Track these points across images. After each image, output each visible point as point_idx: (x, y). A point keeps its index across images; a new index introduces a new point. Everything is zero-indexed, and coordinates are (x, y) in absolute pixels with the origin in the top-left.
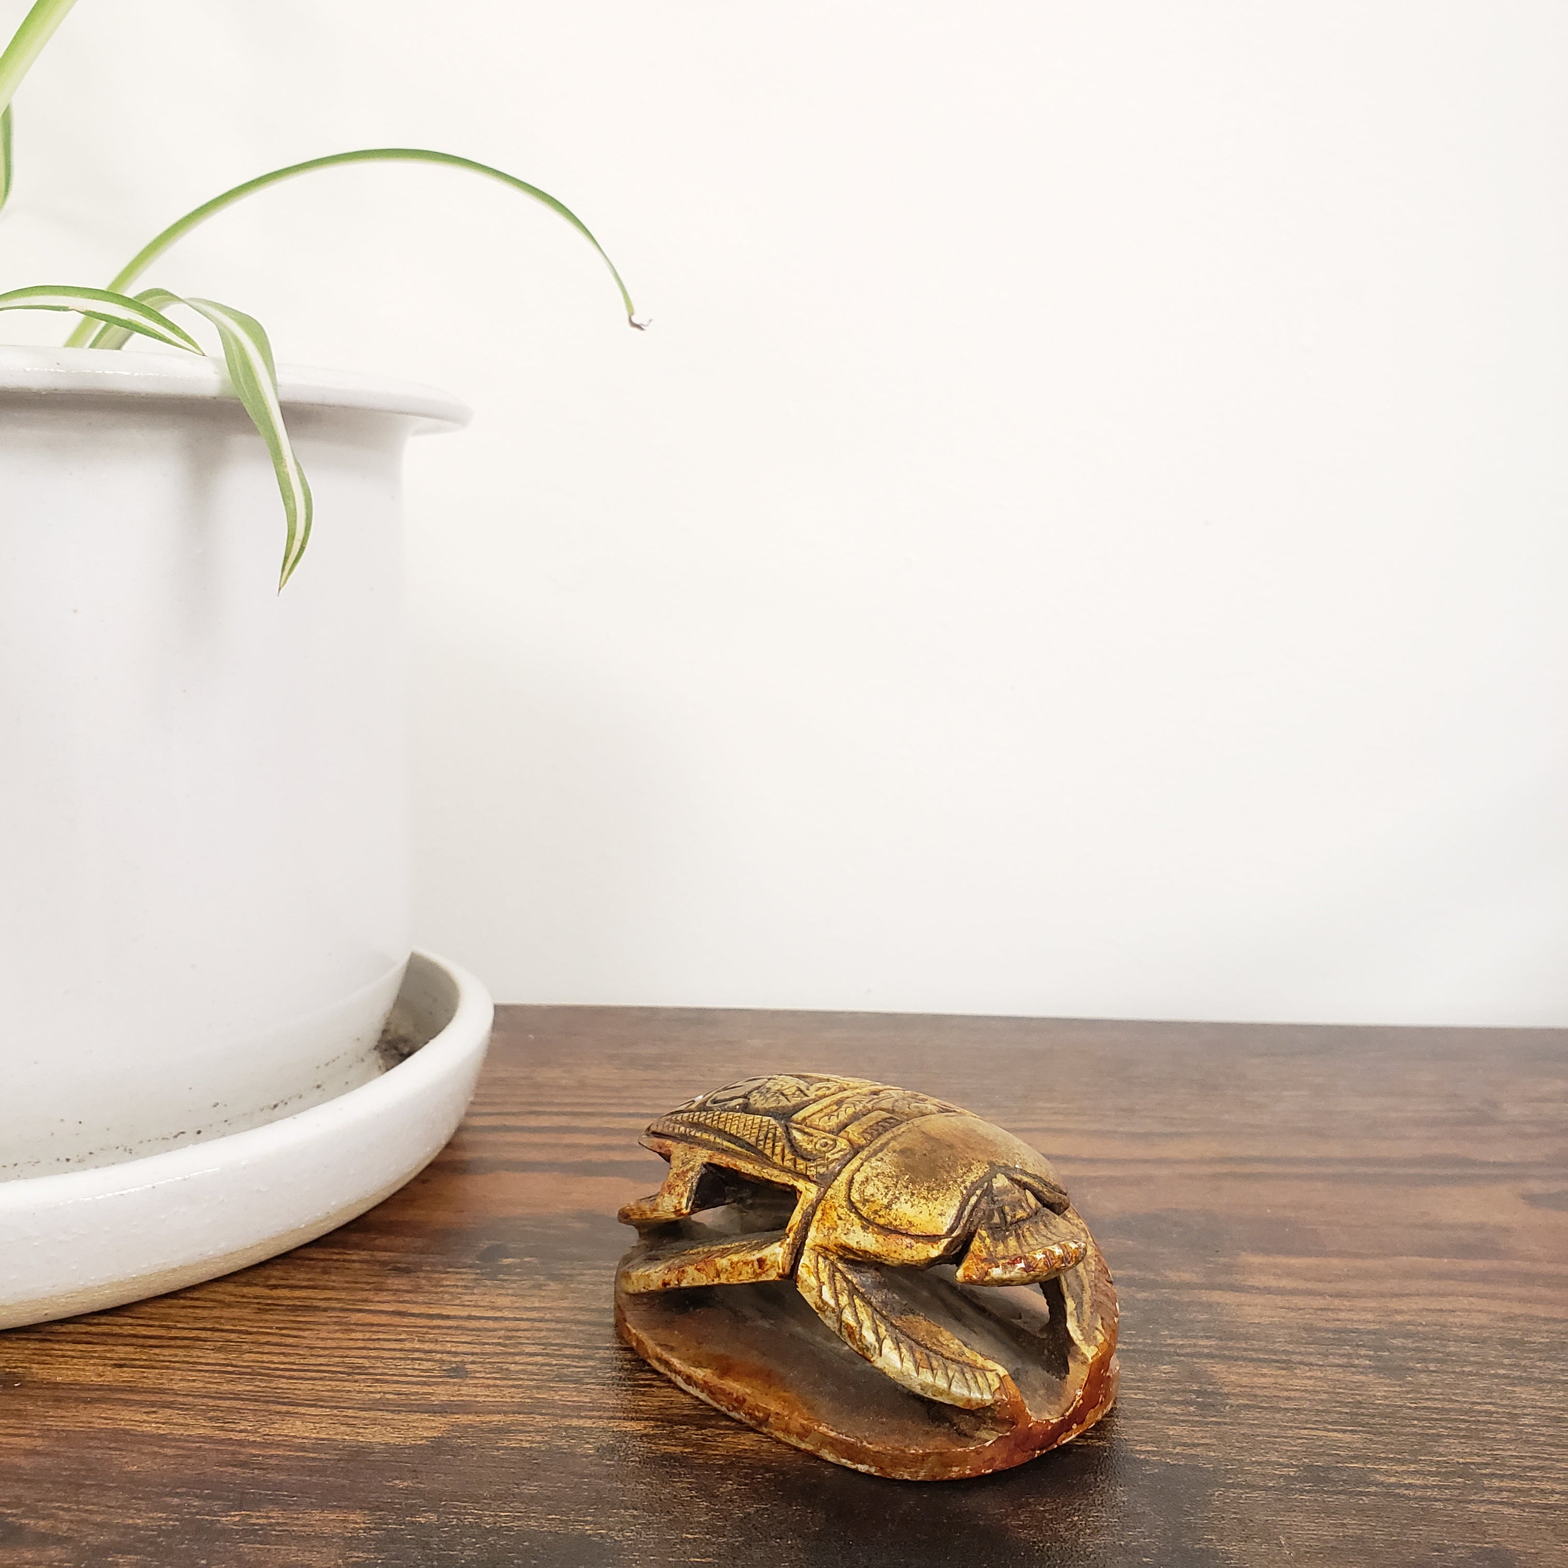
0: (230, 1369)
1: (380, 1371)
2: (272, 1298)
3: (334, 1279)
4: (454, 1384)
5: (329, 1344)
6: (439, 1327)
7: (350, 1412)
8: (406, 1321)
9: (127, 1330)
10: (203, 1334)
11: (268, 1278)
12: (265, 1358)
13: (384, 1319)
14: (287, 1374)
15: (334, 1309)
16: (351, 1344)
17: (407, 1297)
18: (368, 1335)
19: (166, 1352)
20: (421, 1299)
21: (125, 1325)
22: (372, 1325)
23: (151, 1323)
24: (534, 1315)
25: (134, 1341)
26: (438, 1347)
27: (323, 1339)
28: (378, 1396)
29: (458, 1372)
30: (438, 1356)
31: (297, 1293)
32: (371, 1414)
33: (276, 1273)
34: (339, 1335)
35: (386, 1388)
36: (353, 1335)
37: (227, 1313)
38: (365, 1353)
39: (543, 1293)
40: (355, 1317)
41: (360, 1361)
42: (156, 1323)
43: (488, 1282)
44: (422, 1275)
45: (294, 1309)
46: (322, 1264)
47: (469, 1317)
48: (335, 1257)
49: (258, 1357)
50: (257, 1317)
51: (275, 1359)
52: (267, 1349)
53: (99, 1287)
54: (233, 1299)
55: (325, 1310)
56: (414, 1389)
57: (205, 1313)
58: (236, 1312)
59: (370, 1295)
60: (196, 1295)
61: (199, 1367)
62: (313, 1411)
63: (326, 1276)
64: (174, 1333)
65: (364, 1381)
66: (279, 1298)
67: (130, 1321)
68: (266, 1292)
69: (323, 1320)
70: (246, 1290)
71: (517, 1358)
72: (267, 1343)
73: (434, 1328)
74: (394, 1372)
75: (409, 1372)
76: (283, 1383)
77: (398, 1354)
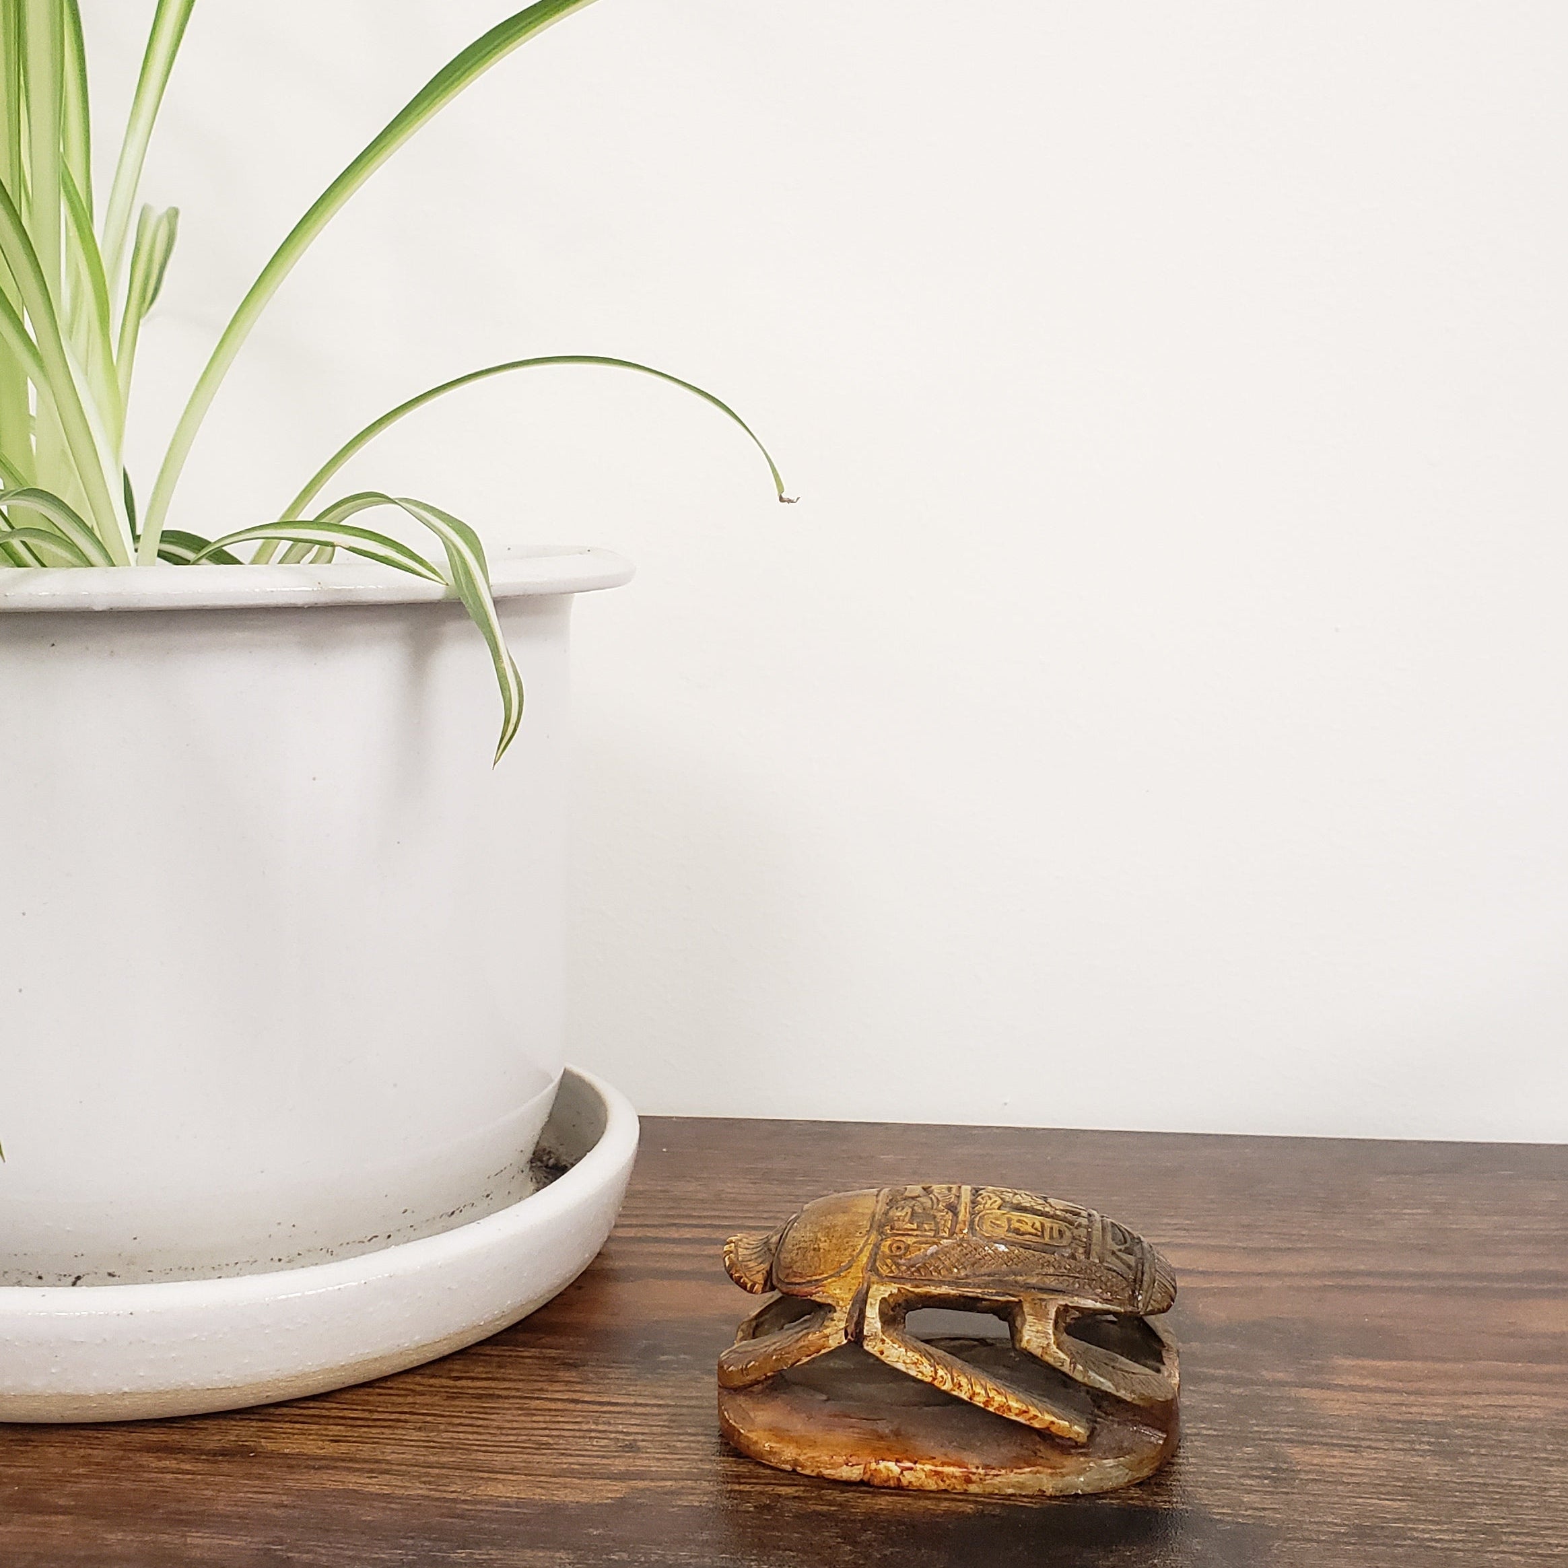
0: (432, 1444)
1: (562, 1447)
2: (456, 1387)
3: (509, 1372)
4: (629, 1457)
5: (515, 1425)
6: (610, 1412)
7: (542, 1478)
8: (579, 1406)
9: (334, 1413)
10: (403, 1417)
11: (451, 1370)
12: (461, 1436)
13: (560, 1405)
14: (484, 1448)
15: (514, 1397)
16: (535, 1425)
17: (578, 1387)
18: (548, 1418)
19: (374, 1430)
20: (590, 1389)
21: (332, 1409)
22: (550, 1410)
23: (355, 1407)
24: (693, 1403)
25: (343, 1421)
26: (611, 1428)
27: (509, 1421)
28: (565, 1466)
29: (632, 1447)
30: (613, 1435)
31: (479, 1384)
32: (561, 1480)
33: (457, 1366)
34: (523, 1418)
35: (571, 1460)
36: (535, 1418)
37: (419, 1399)
38: (547, 1432)
39: (699, 1385)
40: (534, 1404)
41: (545, 1439)
42: (359, 1408)
43: (649, 1376)
44: (589, 1368)
45: (479, 1397)
46: (497, 1359)
47: (636, 1405)
48: (508, 1353)
49: (455, 1435)
50: (446, 1403)
51: (470, 1437)
52: (461, 1429)
53: (314, 1372)
54: (421, 1388)
55: (507, 1397)
56: (596, 1461)
57: (401, 1400)
58: (427, 1399)
59: (545, 1386)
60: (389, 1384)
61: (405, 1443)
62: (511, 1477)
63: (503, 1370)
64: (376, 1416)
65: (551, 1454)
66: (462, 1388)
67: (335, 1405)
68: (451, 1383)
69: (506, 1406)
70: (432, 1381)
71: (681, 1438)
72: (460, 1424)
73: (605, 1412)
74: (578, 1448)
75: (588, 1447)
76: (481, 1456)
77: (578, 1434)
